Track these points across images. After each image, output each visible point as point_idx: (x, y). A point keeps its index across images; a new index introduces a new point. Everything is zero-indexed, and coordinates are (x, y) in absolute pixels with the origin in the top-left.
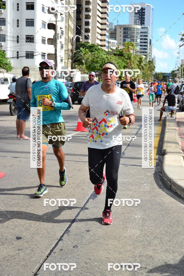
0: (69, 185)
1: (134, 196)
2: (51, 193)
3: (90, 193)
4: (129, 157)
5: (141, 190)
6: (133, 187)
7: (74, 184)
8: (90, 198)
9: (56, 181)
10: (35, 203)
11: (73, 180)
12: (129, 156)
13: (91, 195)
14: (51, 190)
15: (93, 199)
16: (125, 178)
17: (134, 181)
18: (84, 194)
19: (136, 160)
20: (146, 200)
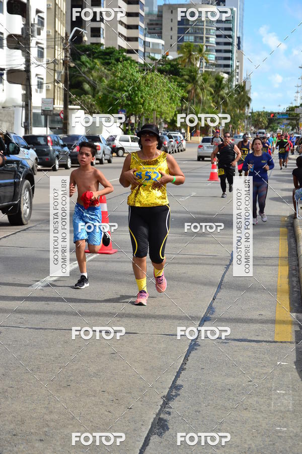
0: (93, 398)
1: (258, 424)
2: (52, 420)
3: (150, 418)
4: (226, 319)
5: (272, 408)
6: (253, 400)
7: (106, 394)
8: (151, 432)
9: (60, 386)
10: (15, 449)
11: (102, 383)
12: (227, 316)
13: (153, 424)
14: (51, 412)
15: (160, 435)
16: (227, 375)
17: (250, 383)
18: (135, 422)
19: (245, 326)
20: (291, 434)
